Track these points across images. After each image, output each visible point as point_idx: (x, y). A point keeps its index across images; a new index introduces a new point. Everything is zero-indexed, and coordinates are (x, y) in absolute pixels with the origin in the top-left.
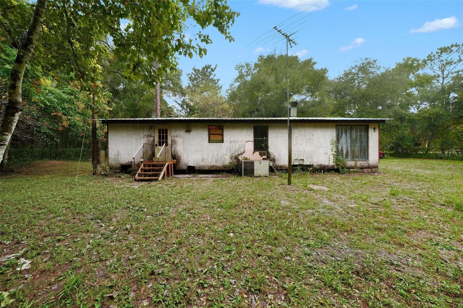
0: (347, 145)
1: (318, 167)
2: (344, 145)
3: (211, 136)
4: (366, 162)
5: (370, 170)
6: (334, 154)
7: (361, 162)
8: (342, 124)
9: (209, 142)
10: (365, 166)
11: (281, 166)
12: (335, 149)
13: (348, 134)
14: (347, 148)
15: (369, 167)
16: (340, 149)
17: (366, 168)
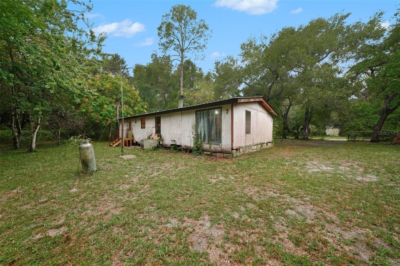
0: (205, 129)
1: (184, 148)
2: (202, 129)
3: (142, 124)
4: (219, 146)
5: (222, 155)
6: (194, 137)
7: (214, 146)
8: (200, 109)
9: (141, 128)
10: (218, 150)
11: (166, 145)
12: (195, 133)
13: (205, 118)
14: (204, 132)
15: (222, 152)
16: (199, 132)
17: (219, 152)
